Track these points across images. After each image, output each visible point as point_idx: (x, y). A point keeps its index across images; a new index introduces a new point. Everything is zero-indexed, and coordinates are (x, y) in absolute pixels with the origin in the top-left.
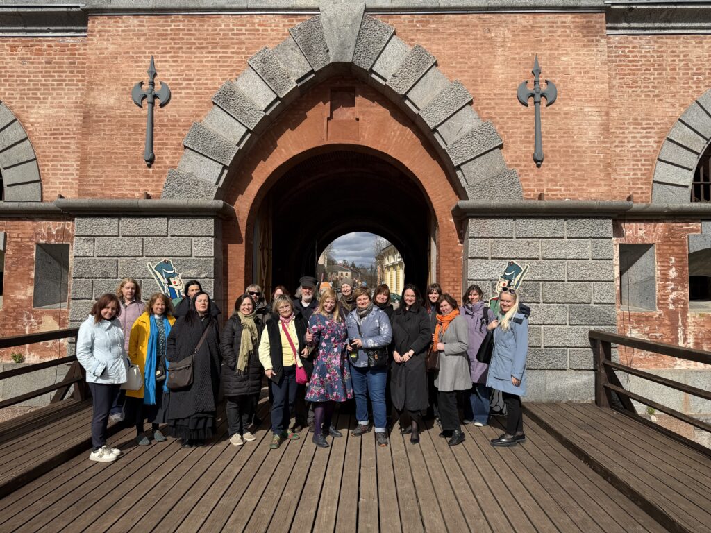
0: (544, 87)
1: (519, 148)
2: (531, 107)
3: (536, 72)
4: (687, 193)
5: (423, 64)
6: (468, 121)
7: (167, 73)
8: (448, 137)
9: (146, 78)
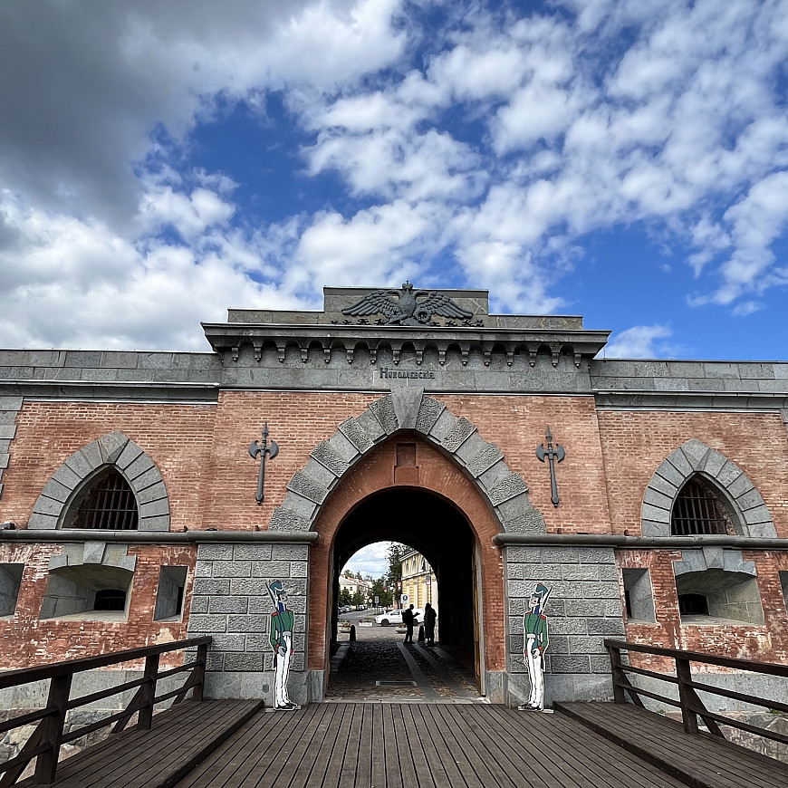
1: (539, 492)
2: (547, 463)
3: (549, 438)
5: (466, 431)
6: (502, 473)
7: (276, 434)
9: (260, 437)
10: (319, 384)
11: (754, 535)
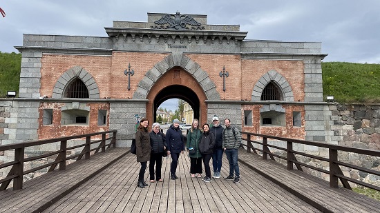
0: (226, 73)
1: (220, 87)
2: (223, 78)
3: (224, 69)
4: (260, 99)
5: (197, 66)
6: (208, 81)
7: (133, 67)
8: (203, 85)
9: (128, 68)
10: (147, 50)
11: (287, 100)
